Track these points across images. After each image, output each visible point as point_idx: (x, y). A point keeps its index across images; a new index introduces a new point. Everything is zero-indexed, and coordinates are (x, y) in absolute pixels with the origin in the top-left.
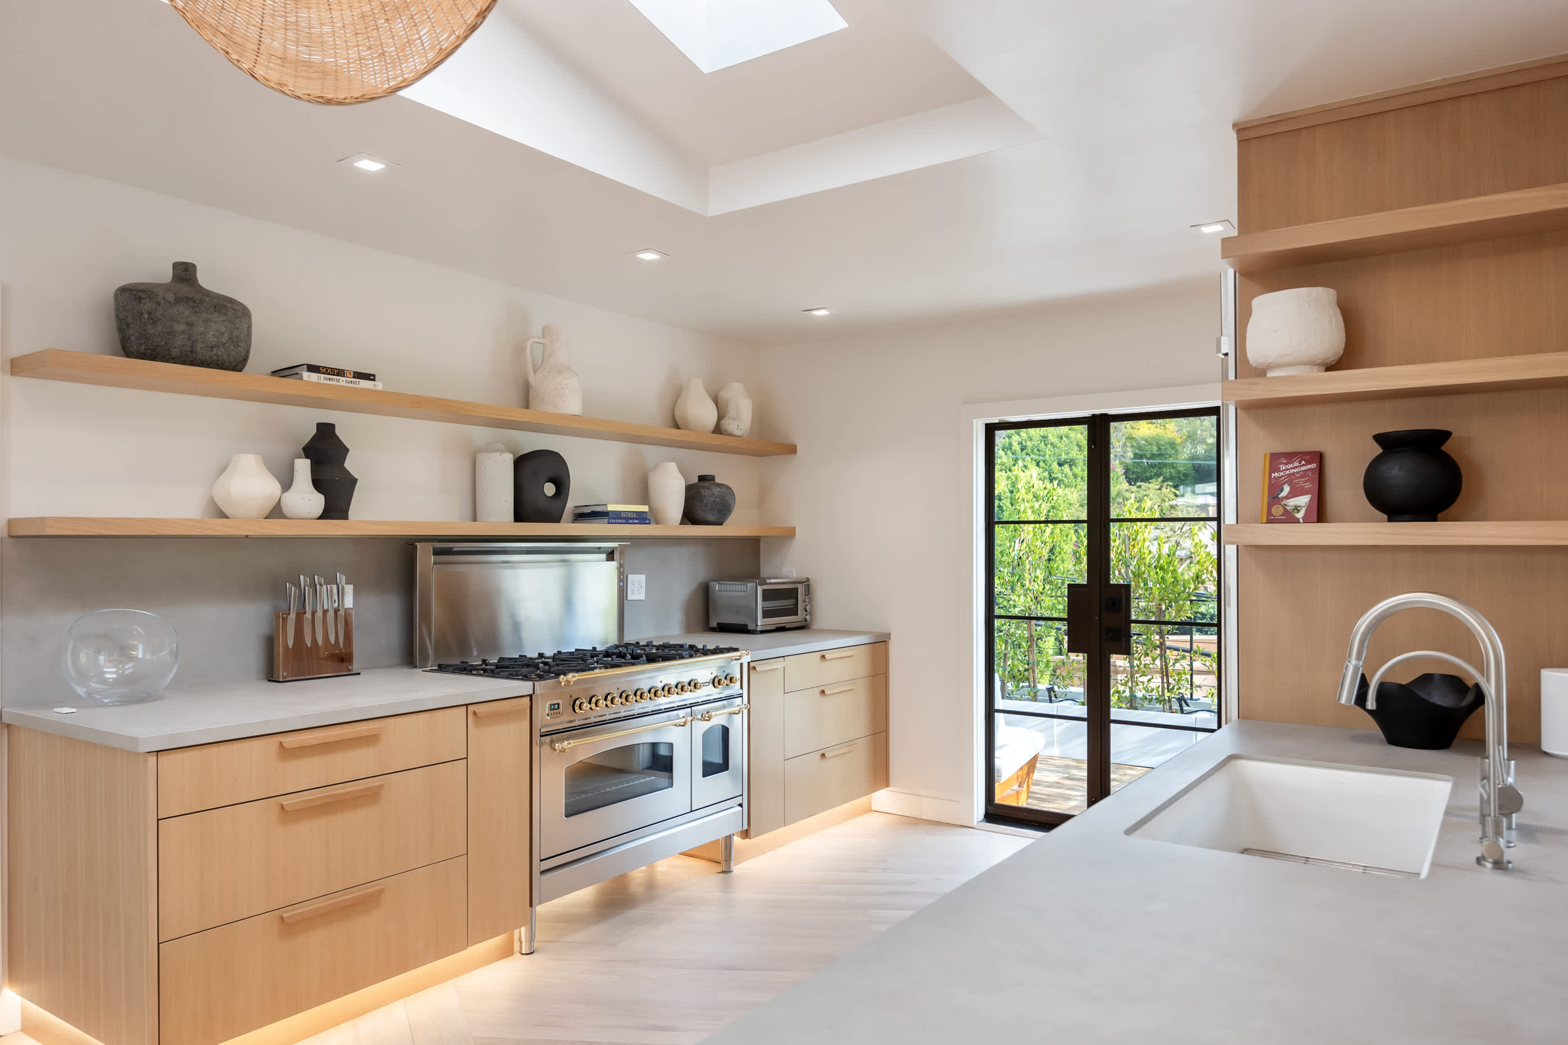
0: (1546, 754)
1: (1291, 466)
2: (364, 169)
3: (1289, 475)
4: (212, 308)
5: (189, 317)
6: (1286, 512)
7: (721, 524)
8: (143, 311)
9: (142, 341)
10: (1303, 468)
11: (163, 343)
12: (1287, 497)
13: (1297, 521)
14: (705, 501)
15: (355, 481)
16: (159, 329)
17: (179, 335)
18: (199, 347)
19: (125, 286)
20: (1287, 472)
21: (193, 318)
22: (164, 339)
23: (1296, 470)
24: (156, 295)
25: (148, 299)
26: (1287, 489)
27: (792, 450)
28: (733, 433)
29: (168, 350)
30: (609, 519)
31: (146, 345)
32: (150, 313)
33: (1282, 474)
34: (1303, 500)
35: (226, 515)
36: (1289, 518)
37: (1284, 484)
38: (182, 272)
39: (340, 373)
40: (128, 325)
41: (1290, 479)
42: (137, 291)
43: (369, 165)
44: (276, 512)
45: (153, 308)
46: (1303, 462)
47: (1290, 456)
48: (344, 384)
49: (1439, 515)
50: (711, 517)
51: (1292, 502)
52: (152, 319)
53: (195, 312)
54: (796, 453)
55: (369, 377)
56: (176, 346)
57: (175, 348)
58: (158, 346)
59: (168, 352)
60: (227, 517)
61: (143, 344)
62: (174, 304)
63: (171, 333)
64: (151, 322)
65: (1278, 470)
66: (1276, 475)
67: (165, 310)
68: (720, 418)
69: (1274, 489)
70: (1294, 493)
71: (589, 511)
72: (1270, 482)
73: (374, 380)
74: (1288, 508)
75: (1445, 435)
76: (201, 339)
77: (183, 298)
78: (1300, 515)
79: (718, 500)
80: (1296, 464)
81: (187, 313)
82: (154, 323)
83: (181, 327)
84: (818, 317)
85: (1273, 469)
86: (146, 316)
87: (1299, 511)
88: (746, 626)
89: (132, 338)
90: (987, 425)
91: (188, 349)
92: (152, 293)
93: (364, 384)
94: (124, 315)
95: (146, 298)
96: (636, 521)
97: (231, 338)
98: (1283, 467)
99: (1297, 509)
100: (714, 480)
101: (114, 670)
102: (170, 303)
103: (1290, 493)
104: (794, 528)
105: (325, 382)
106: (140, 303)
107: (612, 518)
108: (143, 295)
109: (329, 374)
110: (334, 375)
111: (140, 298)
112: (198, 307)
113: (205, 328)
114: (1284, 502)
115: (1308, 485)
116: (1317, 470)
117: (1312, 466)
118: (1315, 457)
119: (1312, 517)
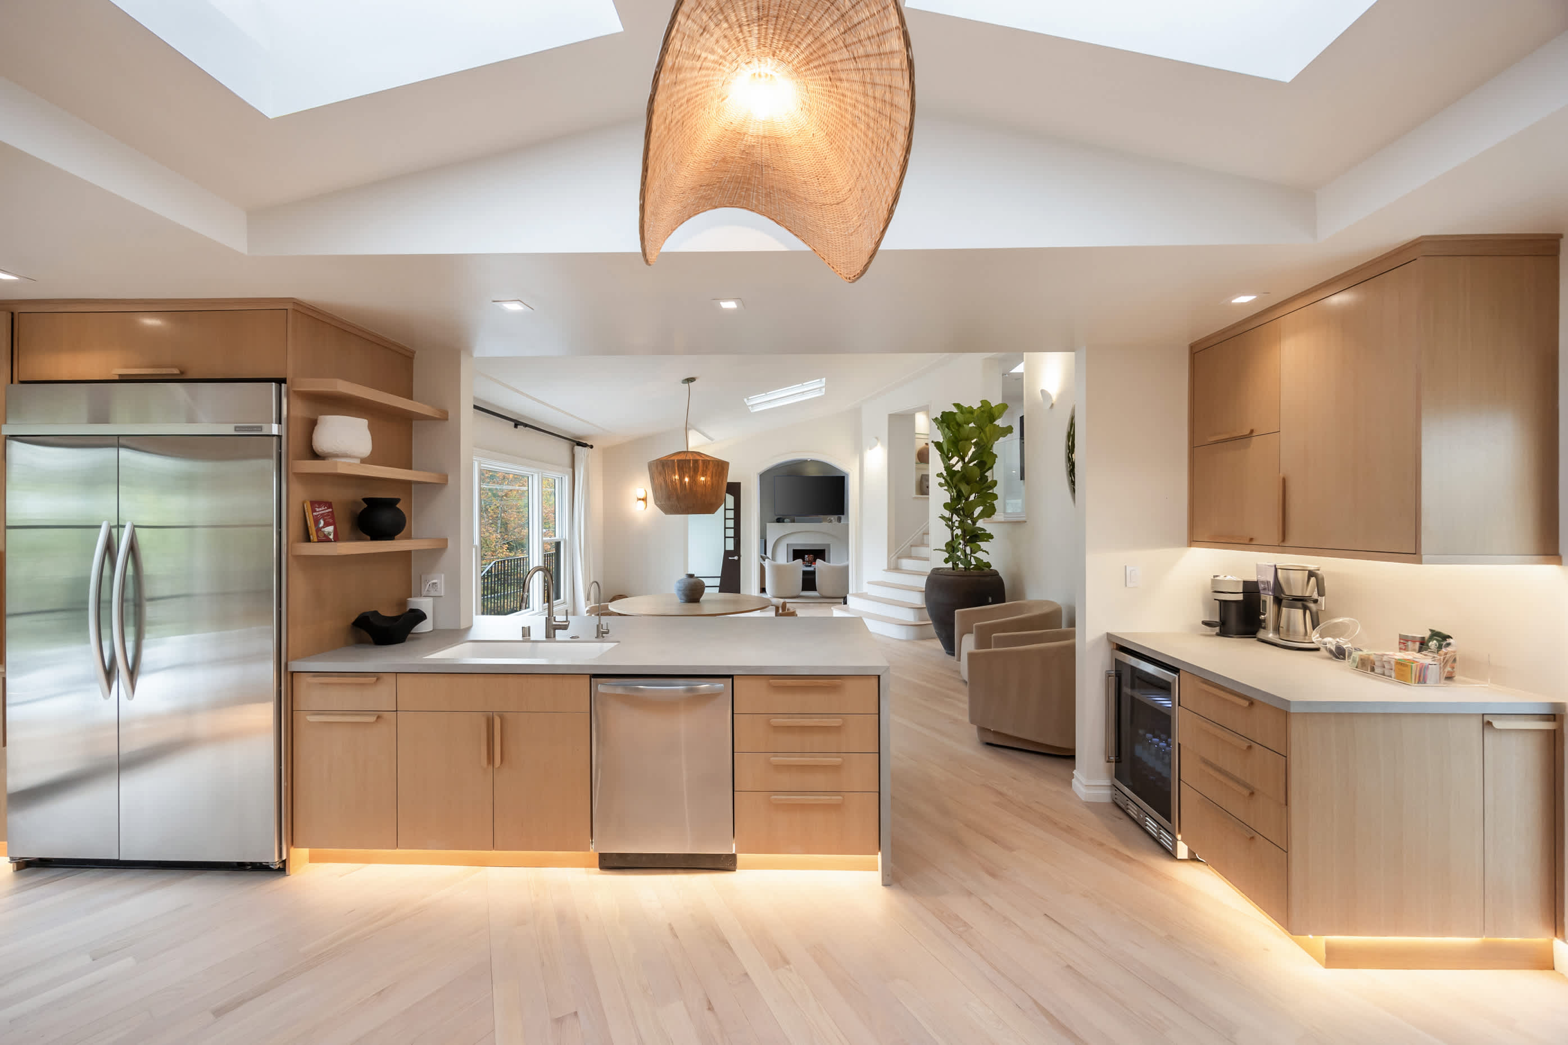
1: (320, 509)
3: (322, 514)
6: (325, 535)
10: (327, 511)
12: (323, 527)
13: (331, 541)
20: (320, 513)
23: (324, 512)
26: (322, 522)
33: (318, 513)
34: (331, 529)
36: (327, 539)
37: (320, 519)
41: (323, 516)
46: (326, 508)
47: (320, 503)
49: (396, 537)
51: (326, 531)
65: (316, 511)
66: (315, 514)
69: (316, 522)
70: (326, 525)
72: (313, 518)
74: (326, 533)
75: (398, 500)
78: (331, 537)
80: (323, 508)
85: (313, 510)
87: (330, 535)
98: (317, 510)
99: (329, 534)
103: (324, 524)
114: (323, 530)
115: (331, 521)
116: (332, 512)
117: (330, 510)
118: (329, 505)
119: (336, 539)
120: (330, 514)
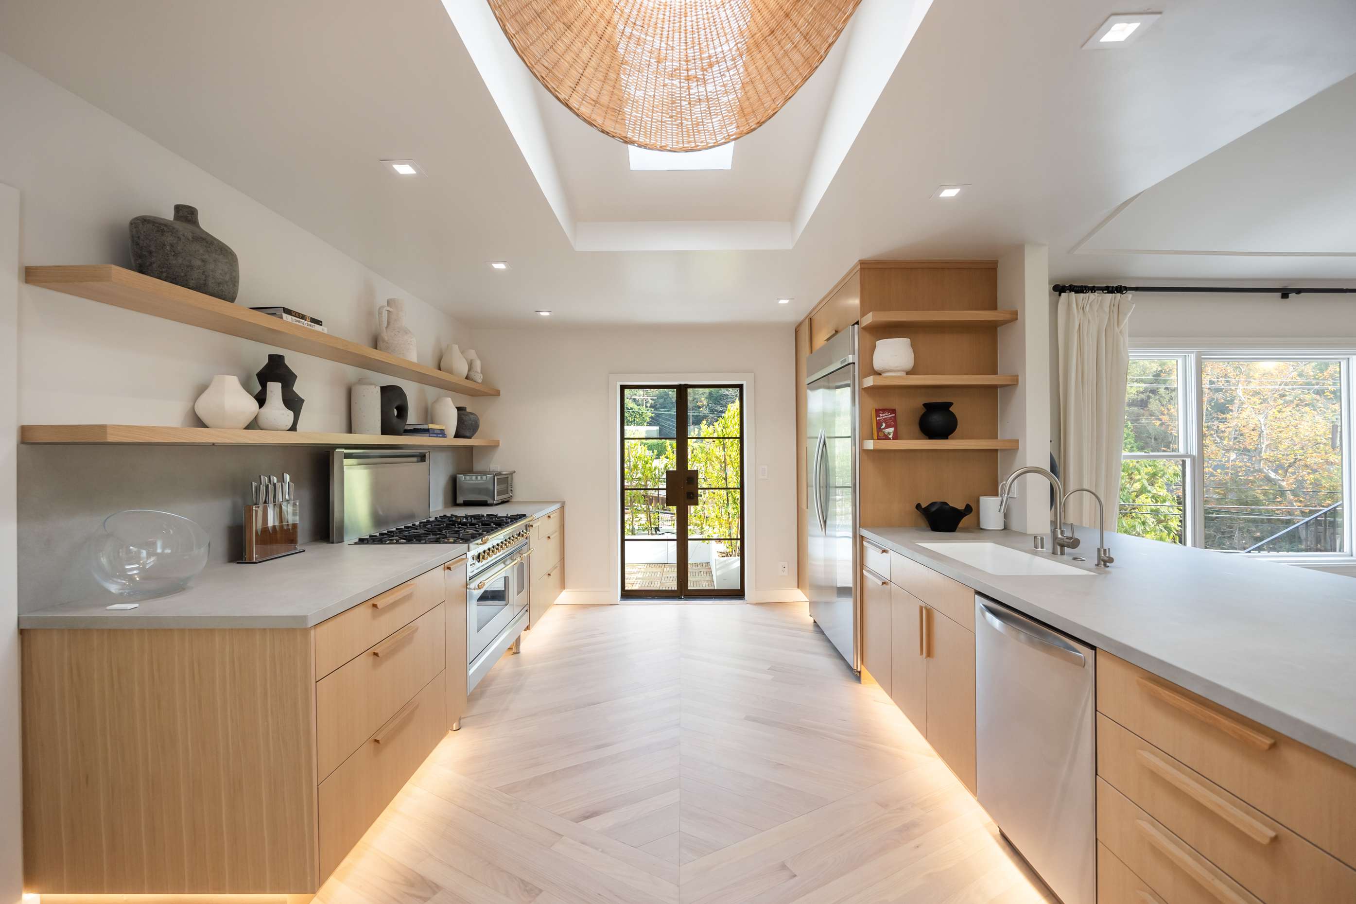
0: (982, 529)
1: (884, 415)
2: (396, 171)
3: (885, 419)
4: (219, 250)
5: (204, 255)
6: (885, 435)
7: (470, 438)
8: (166, 243)
9: (164, 270)
10: (890, 416)
11: (182, 274)
12: (885, 428)
13: (890, 439)
14: (465, 423)
15: (303, 401)
16: (180, 261)
17: (195, 269)
18: (211, 282)
19: (146, 216)
20: (883, 417)
21: (206, 257)
22: (184, 270)
23: (887, 417)
24: (177, 231)
25: (170, 233)
26: (884, 425)
27: (497, 393)
28: (477, 381)
29: (187, 281)
30: (430, 433)
31: (168, 274)
32: (172, 246)
33: (881, 418)
34: (891, 430)
35: (204, 424)
36: (886, 437)
37: (883, 422)
38: (188, 214)
39: (303, 317)
40: (150, 252)
41: (885, 420)
42: (160, 224)
43: (405, 169)
44: (254, 425)
45: (175, 242)
46: (889, 413)
47: (884, 410)
48: (306, 326)
49: (949, 437)
50: (468, 434)
51: (887, 431)
52: (174, 251)
53: (208, 251)
54: (499, 395)
55: (318, 322)
56: (194, 278)
57: (192, 279)
58: (178, 276)
59: (186, 282)
60: (205, 426)
61: (164, 272)
62: (192, 241)
63: (190, 266)
64: (173, 253)
65: (879, 417)
66: (879, 418)
67: (185, 246)
68: (469, 370)
69: (879, 424)
70: (887, 427)
71: (412, 428)
72: (877, 421)
73: (321, 325)
74: (886, 433)
75: (951, 404)
76: (212, 275)
77: (198, 238)
78: (891, 436)
79: (474, 423)
80: (887, 414)
81: (201, 251)
82: (176, 255)
83: (197, 263)
84: (542, 316)
85: (877, 416)
86: (168, 248)
87: (890, 435)
88: (487, 501)
89: (154, 266)
90: (621, 386)
91: (202, 282)
92: (174, 228)
93: (317, 327)
94: (146, 243)
95: (168, 232)
96: (441, 436)
97: (231, 278)
98: (881, 415)
99: (889, 434)
100: (466, 410)
101: (137, 566)
102: (188, 239)
103: (885, 426)
104: (499, 441)
105: (296, 323)
106: (163, 235)
107: (432, 433)
108: (165, 229)
109: (297, 317)
110: (299, 318)
111: (163, 231)
112: (209, 247)
113: (215, 267)
114: (884, 430)
115: (892, 424)
116: (895, 417)
117: (893, 415)
118: (893, 411)
119: (896, 437)
120: (893, 418)
